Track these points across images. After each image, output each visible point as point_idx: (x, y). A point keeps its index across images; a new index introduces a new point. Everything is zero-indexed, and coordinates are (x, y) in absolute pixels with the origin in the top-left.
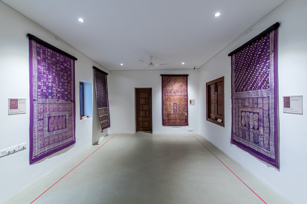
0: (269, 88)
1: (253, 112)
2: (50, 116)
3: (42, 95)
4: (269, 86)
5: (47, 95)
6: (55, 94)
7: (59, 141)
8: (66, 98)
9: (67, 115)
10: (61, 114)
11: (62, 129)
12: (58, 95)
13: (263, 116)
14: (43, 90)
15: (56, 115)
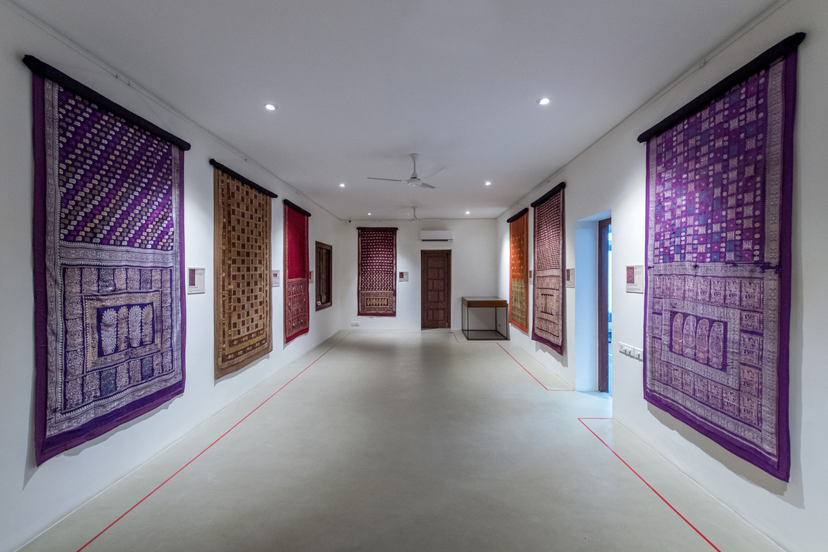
0: (172, 249)
1: (137, 305)
2: (675, 310)
3: (662, 253)
4: (172, 247)
5: (671, 253)
6: (689, 248)
7: (693, 397)
8: (730, 256)
9: (734, 325)
10: (715, 313)
11: (705, 364)
12: (701, 249)
13: (162, 307)
14: (664, 243)
15: (689, 312)
